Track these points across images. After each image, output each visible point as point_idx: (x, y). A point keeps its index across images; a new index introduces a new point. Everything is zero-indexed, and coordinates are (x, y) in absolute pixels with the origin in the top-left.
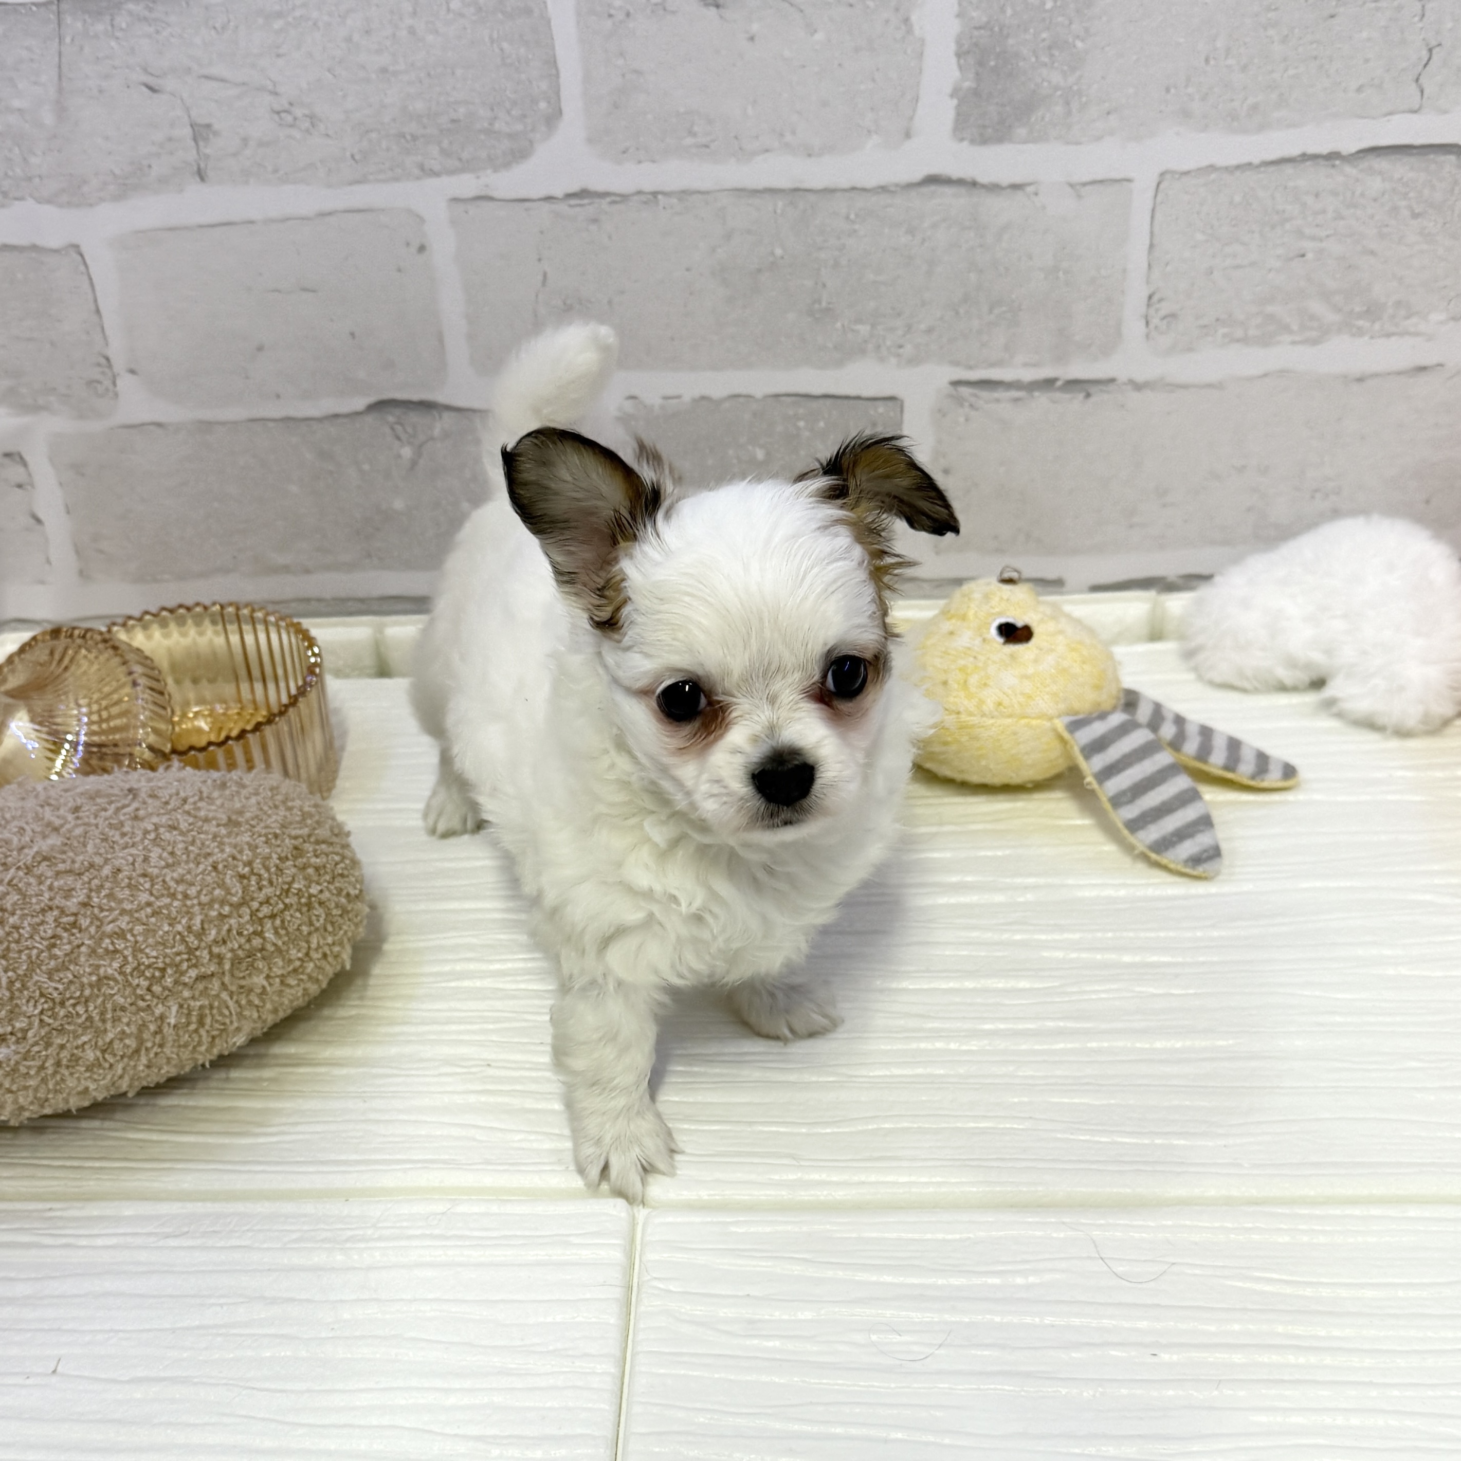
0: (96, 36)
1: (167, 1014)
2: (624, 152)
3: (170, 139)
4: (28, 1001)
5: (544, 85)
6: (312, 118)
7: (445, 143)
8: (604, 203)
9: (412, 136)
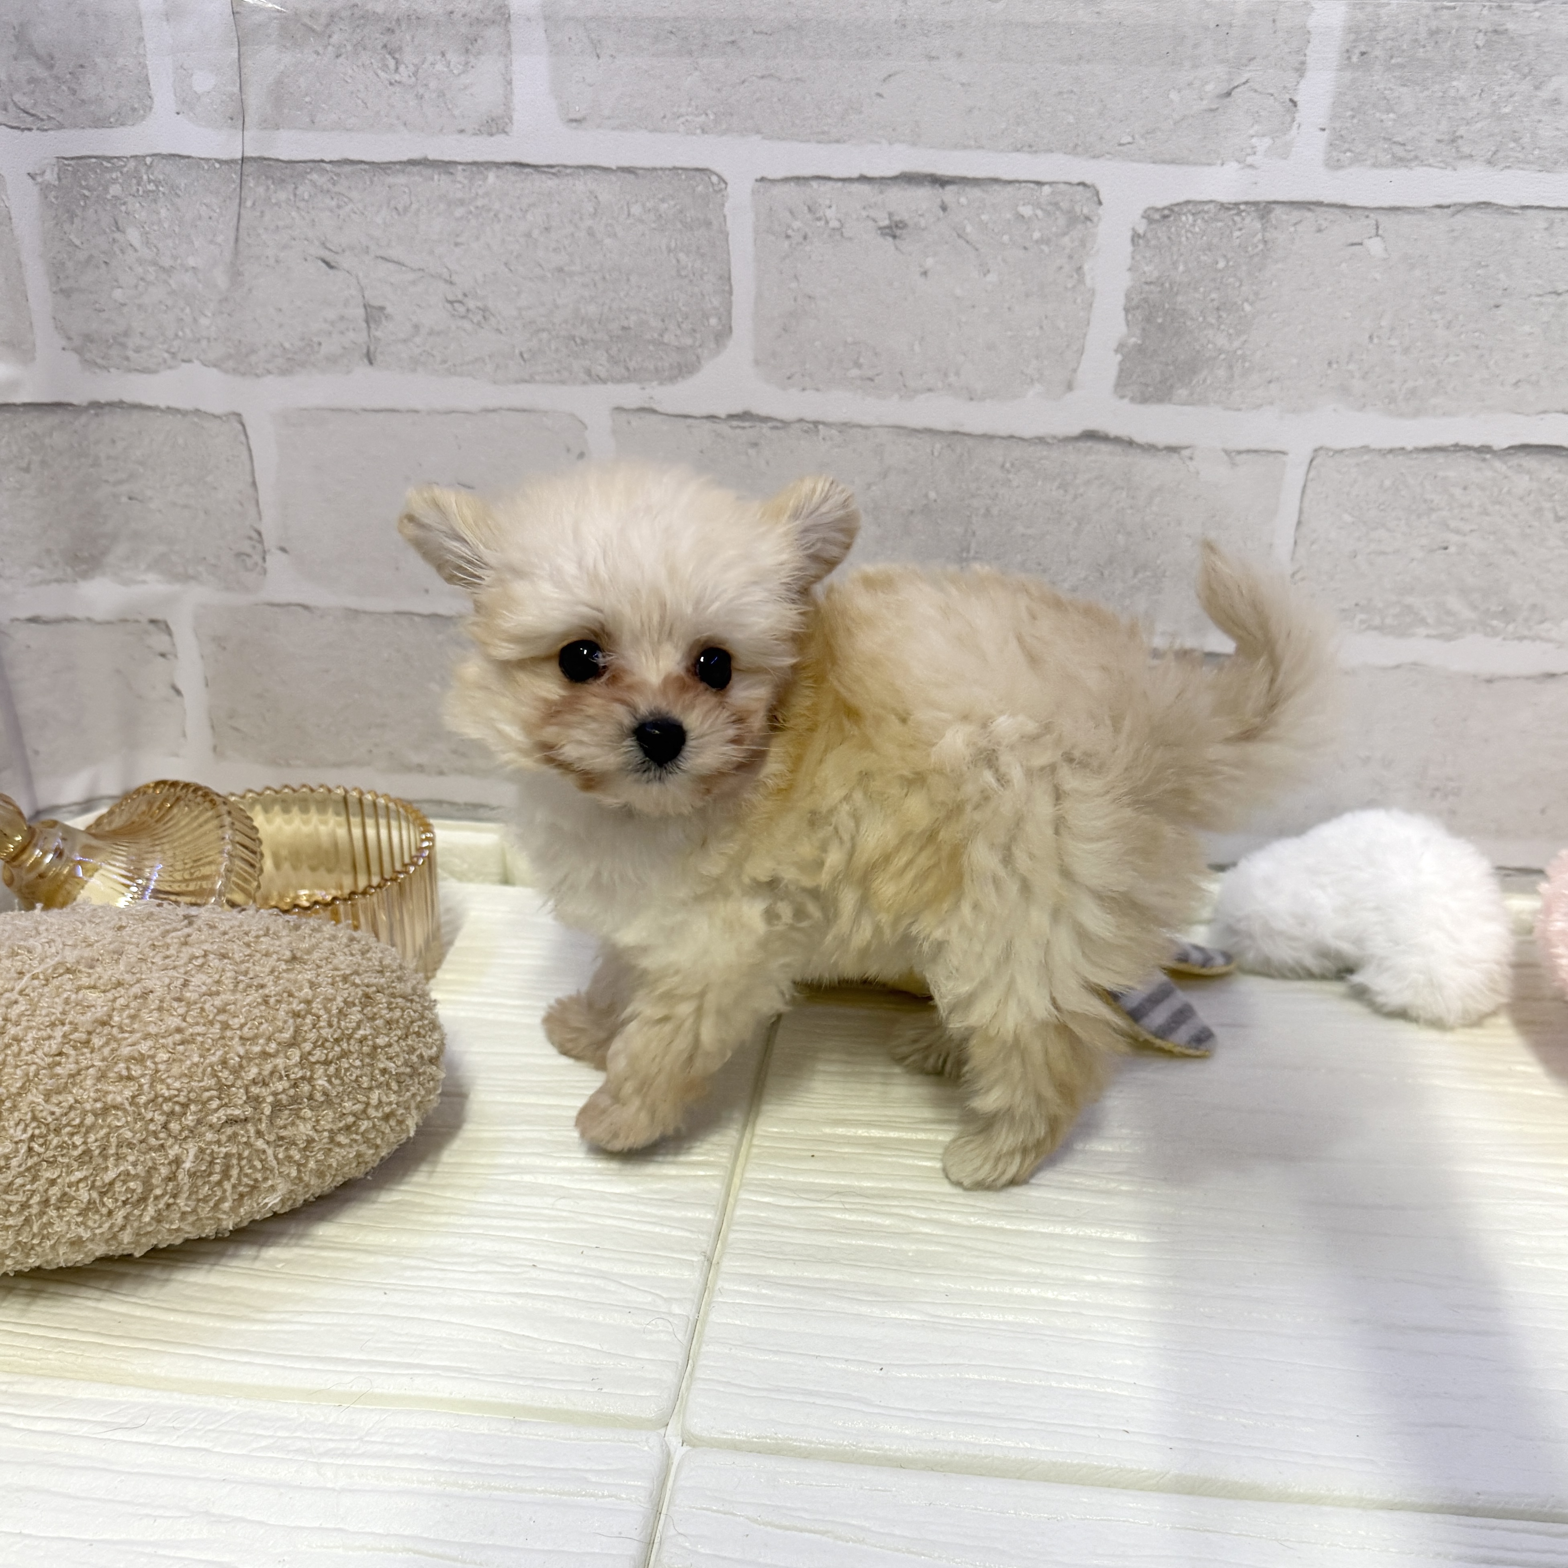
0: (278, 204)
1: (184, 1157)
2: (789, 378)
3: (342, 318)
4: (17, 1124)
5: (716, 302)
6: (484, 310)
7: (614, 351)
8: (765, 428)
9: (582, 339)
